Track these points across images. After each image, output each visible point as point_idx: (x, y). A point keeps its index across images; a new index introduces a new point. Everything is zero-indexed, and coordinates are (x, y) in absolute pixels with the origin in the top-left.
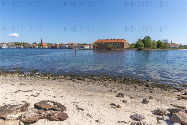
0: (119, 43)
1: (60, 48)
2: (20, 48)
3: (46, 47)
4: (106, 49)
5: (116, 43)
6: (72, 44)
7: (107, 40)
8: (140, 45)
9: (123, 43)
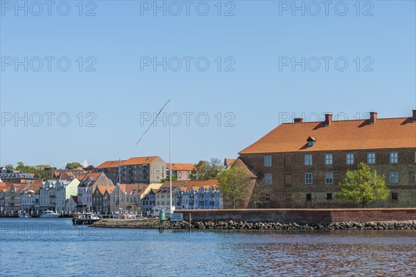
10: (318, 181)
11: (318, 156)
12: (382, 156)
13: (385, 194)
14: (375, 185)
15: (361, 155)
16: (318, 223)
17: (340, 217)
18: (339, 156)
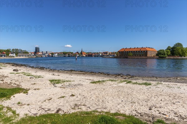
0: (142, 51)
1: (95, 56)
2: (65, 56)
3: (85, 56)
4: (124, 57)
5: (139, 51)
6: (106, 53)
7: (135, 48)
8: (161, 53)
9: (147, 51)
10: (125, 54)
11: (125, 51)
12: (132, 51)
13: (132, 55)
14: (131, 54)
15: (130, 51)
16: (127, 58)
17: (129, 57)
18: (127, 51)
